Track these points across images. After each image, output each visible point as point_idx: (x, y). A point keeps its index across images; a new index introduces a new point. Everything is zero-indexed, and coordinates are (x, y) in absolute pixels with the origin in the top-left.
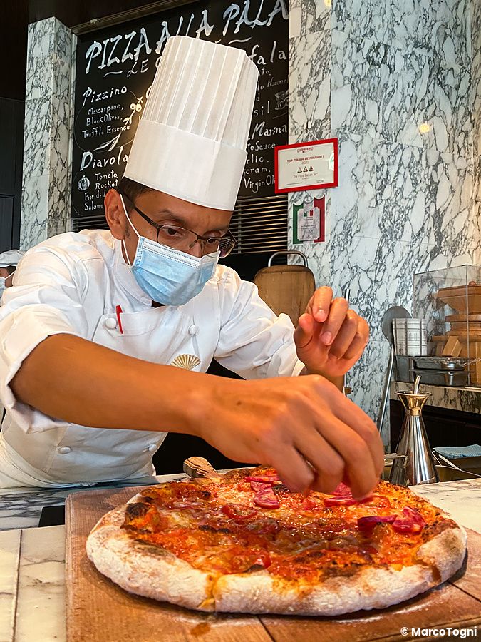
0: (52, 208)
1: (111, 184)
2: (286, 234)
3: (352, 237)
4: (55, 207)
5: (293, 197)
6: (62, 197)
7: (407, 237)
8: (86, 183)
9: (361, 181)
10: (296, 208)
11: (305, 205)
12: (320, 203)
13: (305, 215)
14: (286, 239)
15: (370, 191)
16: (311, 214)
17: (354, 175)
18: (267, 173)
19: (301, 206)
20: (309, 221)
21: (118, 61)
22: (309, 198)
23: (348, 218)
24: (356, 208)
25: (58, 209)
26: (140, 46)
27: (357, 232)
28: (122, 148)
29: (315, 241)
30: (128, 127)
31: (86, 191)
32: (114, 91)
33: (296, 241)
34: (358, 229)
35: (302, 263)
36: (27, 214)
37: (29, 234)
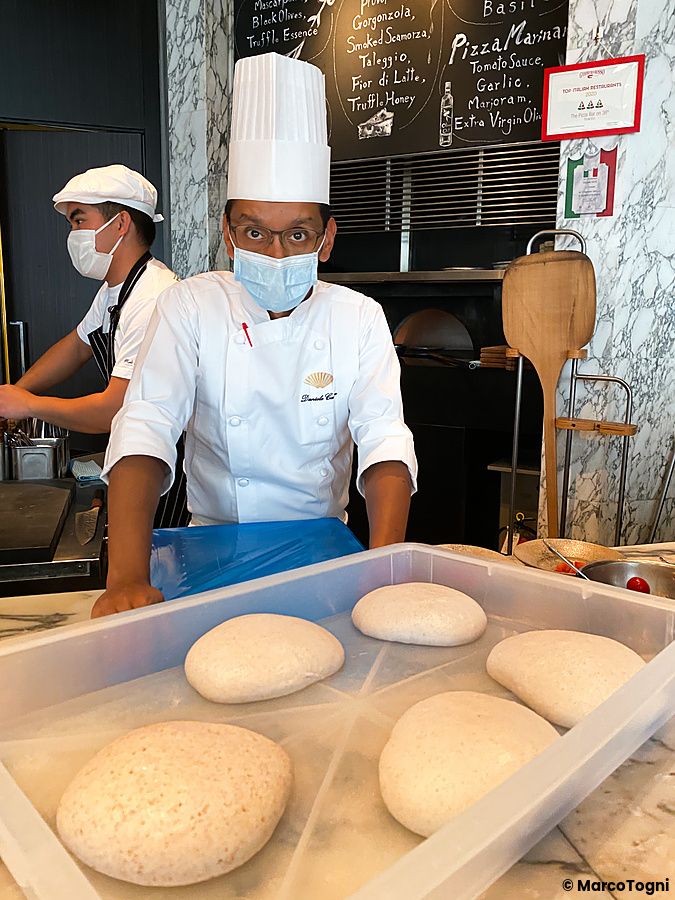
0: (212, 159)
2: (555, 205)
3: (654, 208)
4: (215, 157)
5: (568, 147)
6: (223, 141)
9: (673, 121)
10: (572, 164)
11: (585, 160)
12: (609, 157)
13: (586, 174)
14: (555, 212)
16: (595, 174)
17: (664, 111)
18: (525, 104)
19: (580, 162)
20: (590, 185)
22: (593, 149)
23: (650, 179)
24: (662, 164)
25: (219, 159)
27: (661, 200)
29: (598, 215)
30: (315, 30)
33: (569, 214)
34: (663, 196)
35: (578, 248)
36: (179, 168)
37: (182, 198)
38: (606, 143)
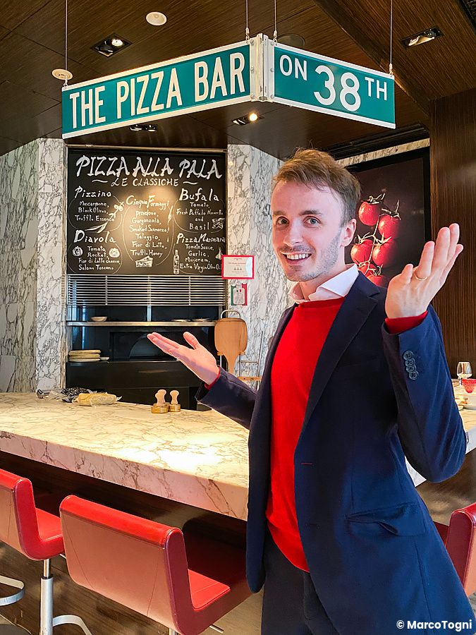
0: (62, 269)
1: (100, 255)
2: (228, 301)
3: (258, 303)
5: (231, 282)
6: (65, 260)
7: (276, 303)
8: (79, 252)
9: (261, 275)
10: (232, 287)
11: (237, 286)
12: (245, 286)
13: (237, 291)
14: (228, 304)
15: (264, 280)
16: (240, 291)
18: (208, 263)
19: (235, 287)
20: (239, 295)
21: (104, 174)
22: (239, 283)
23: (256, 294)
24: (259, 289)
26: (121, 168)
28: (108, 233)
29: (243, 305)
30: (113, 220)
31: (80, 257)
32: (101, 194)
34: (259, 299)
35: (237, 316)
36: (44, 272)
38: (243, 282)
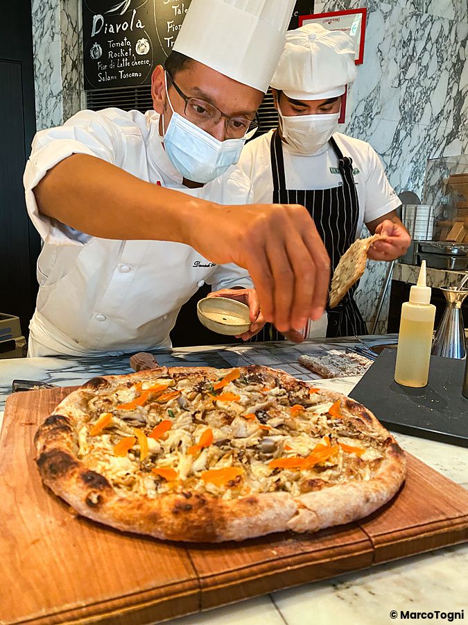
0: (66, 79)
1: (124, 53)
3: (372, 119)
4: (69, 78)
6: (74, 66)
7: (425, 121)
8: (98, 50)
9: (386, 58)
15: (394, 70)
17: (379, 51)
23: (370, 99)
24: (378, 88)
25: (71, 79)
27: (377, 114)
28: (134, 12)
31: (98, 60)
34: (378, 111)
36: (41, 85)
37: (44, 107)
